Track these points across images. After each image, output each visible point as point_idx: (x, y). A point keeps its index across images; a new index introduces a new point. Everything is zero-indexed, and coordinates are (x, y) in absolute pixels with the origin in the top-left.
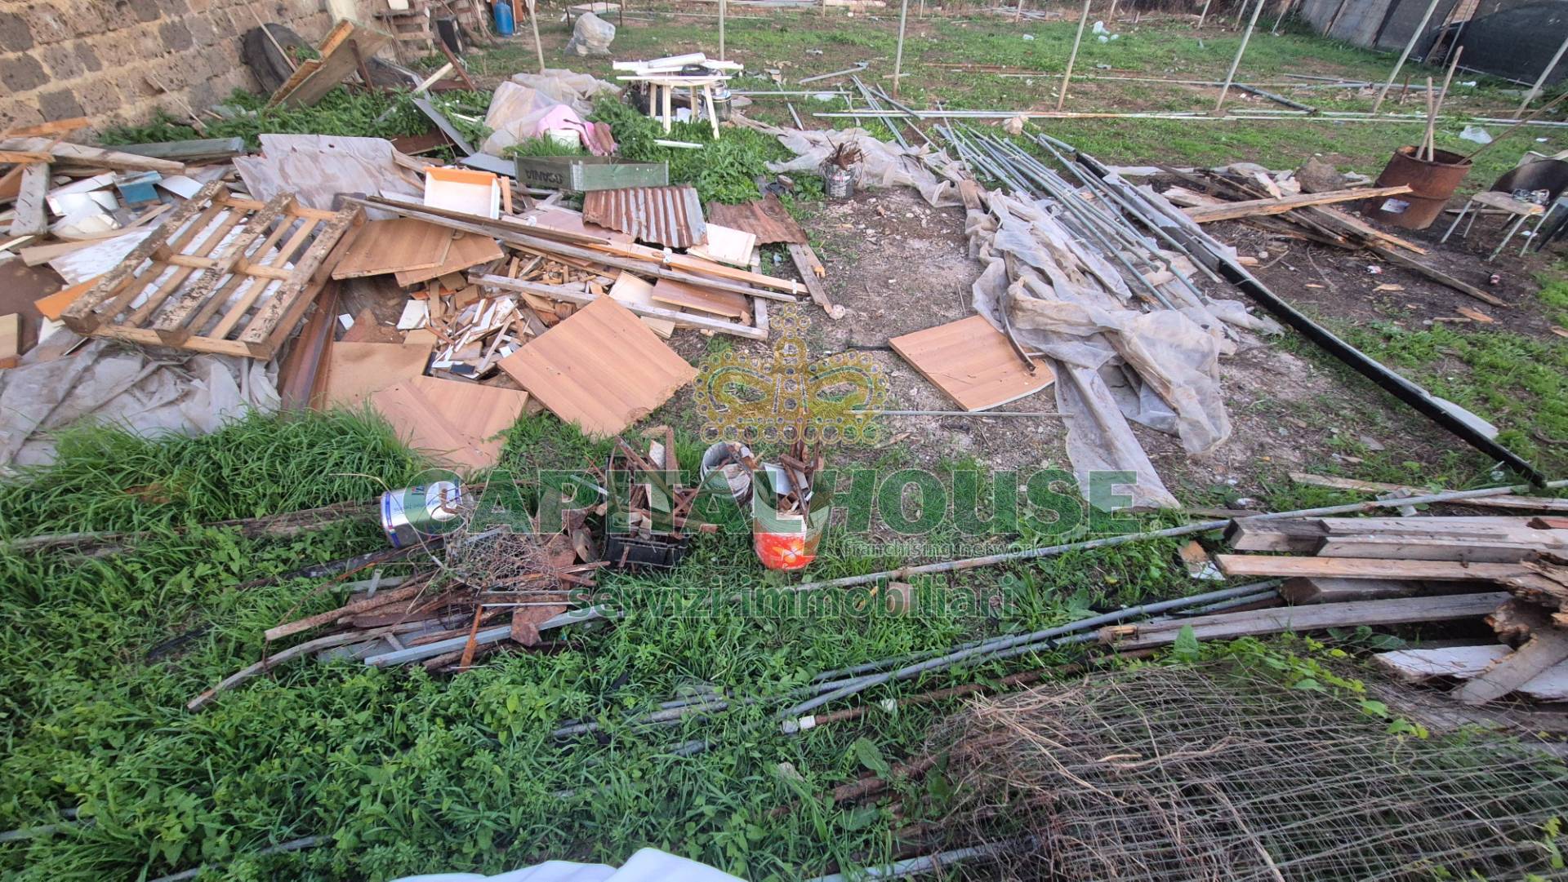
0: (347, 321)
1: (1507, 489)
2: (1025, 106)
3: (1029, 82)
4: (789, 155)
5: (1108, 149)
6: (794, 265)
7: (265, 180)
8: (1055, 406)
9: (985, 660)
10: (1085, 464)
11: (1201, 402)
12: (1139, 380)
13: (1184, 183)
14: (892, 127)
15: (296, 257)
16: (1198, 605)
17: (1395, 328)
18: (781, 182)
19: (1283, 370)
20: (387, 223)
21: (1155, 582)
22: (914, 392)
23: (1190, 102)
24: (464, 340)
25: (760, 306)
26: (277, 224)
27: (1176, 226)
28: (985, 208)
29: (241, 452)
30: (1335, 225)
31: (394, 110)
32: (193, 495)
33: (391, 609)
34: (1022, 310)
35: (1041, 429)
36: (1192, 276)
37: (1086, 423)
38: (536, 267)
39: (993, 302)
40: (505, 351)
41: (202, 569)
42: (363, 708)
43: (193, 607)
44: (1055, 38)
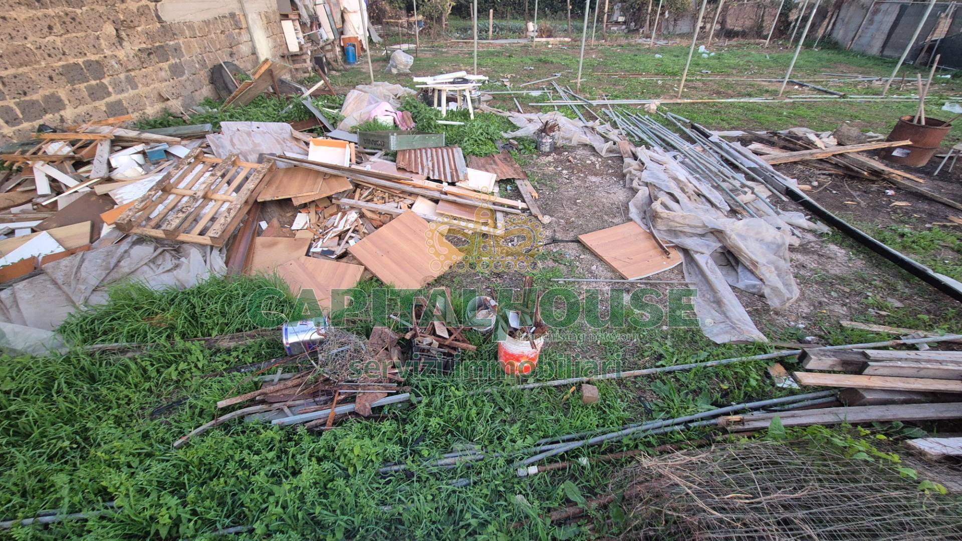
0: (264, 225)
2: (657, 96)
3: (660, 82)
4: (515, 128)
5: (710, 121)
6: (519, 192)
7: (223, 147)
8: (683, 277)
9: (644, 435)
10: (706, 316)
11: (779, 275)
12: (737, 261)
13: (760, 140)
14: (576, 110)
15: (238, 189)
16: (783, 404)
17: (907, 229)
18: (511, 143)
19: (832, 256)
20: (288, 169)
21: (754, 388)
22: (594, 268)
23: (762, 92)
24: (329, 236)
25: (499, 216)
26: (228, 171)
27: (757, 166)
28: (635, 157)
29: (206, 299)
30: (862, 165)
31: (291, 106)
32: (180, 323)
33: (287, 392)
34: (660, 218)
36: (769, 197)
37: (704, 288)
38: (370, 194)
39: (642, 214)
40: (352, 242)
41: (183, 366)
42: (271, 450)
43: (177, 387)
44: (675, 56)
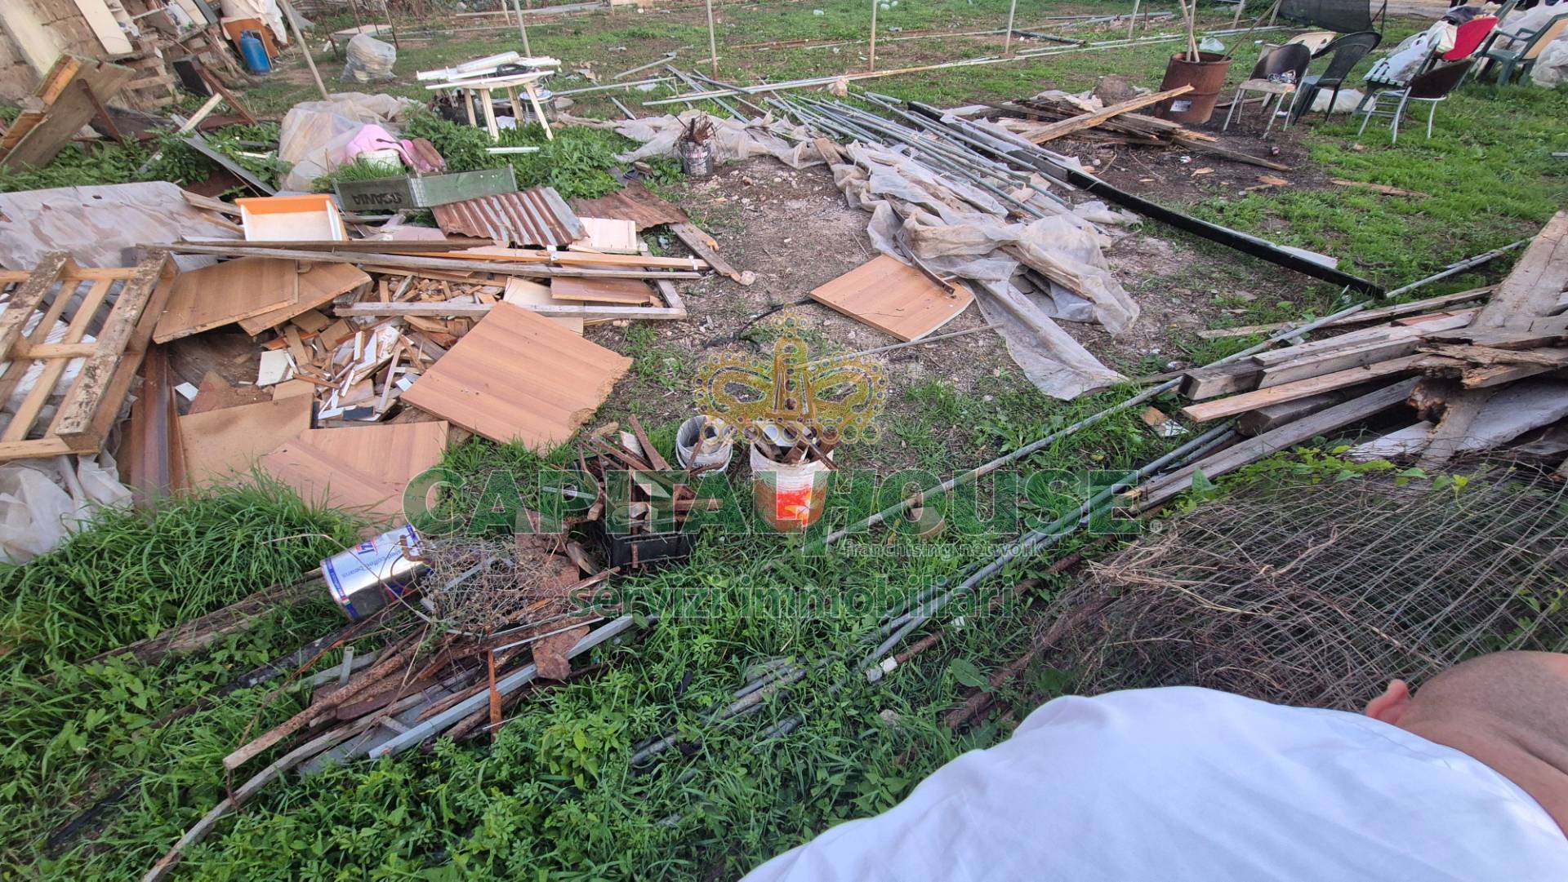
0: (188, 390)
1: (1359, 307)
2: (841, 71)
3: (836, 50)
4: (635, 145)
6: (683, 243)
7: (18, 247)
8: (984, 320)
9: (1029, 555)
10: (1034, 367)
11: (1108, 291)
12: (1047, 281)
13: (1008, 113)
14: (726, 106)
15: (95, 327)
16: (1179, 458)
17: (1222, 201)
18: (638, 168)
19: (1154, 251)
20: (204, 272)
22: (852, 335)
23: (982, 50)
24: (349, 380)
25: (666, 287)
26: (53, 296)
27: (1020, 149)
28: (847, 160)
29: (106, 561)
31: (158, 157)
32: (53, 632)
33: (379, 689)
34: (922, 240)
35: (981, 343)
36: (1048, 189)
37: (1017, 330)
38: (410, 287)
39: (892, 242)
40: (403, 383)
41: (93, 718)
42: (392, 807)
43: (94, 769)
44: (842, 11)
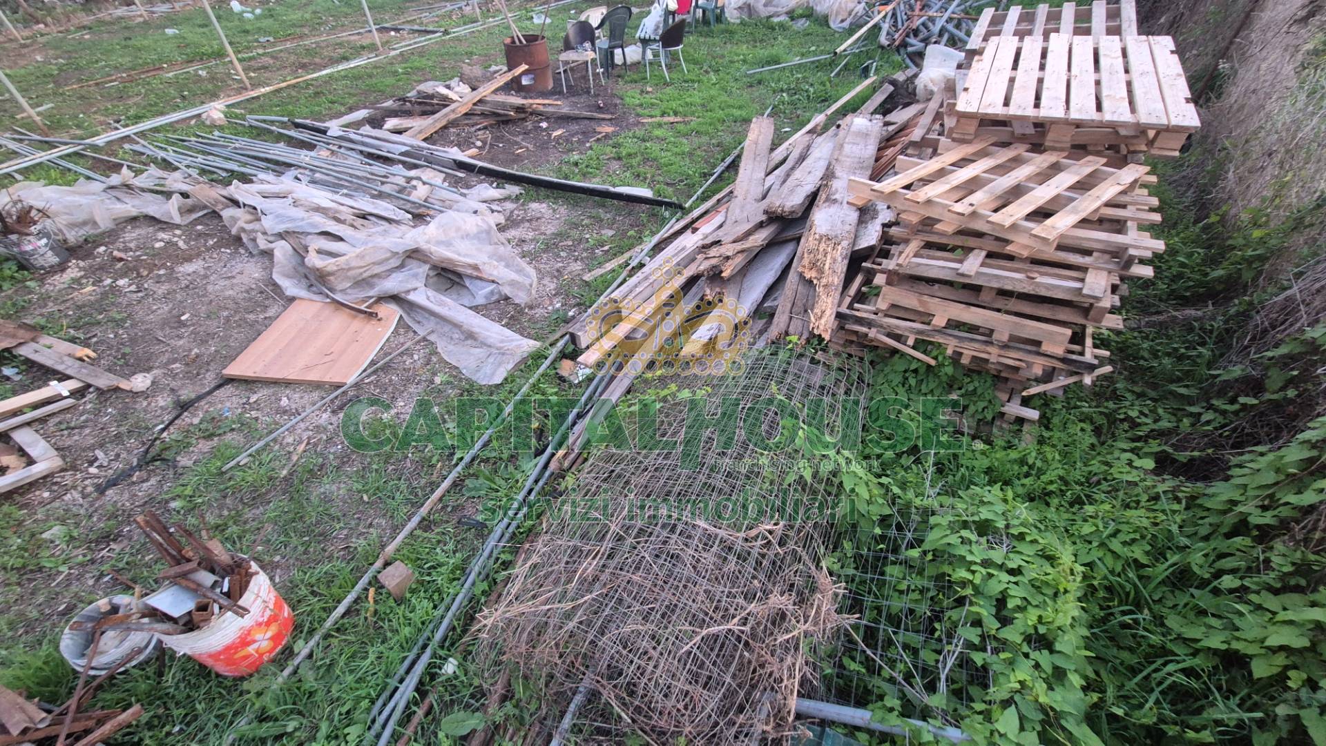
5: (317, 108)
8: (415, 332)
10: (467, 361)
11: (507, 266)
12: (459, 275)
13: (392, 113)
16: (590, 398)
17: (575, 157)
19: (538, 215)
22: (285, 401)
23: (358, 50)
27: (408, 148)
28: (236, 203)
30: (504, 105)
34: (330, 274)
35: (416, 357)
36: (444, 180)
37: (445, 330)
39: (304, 281)
